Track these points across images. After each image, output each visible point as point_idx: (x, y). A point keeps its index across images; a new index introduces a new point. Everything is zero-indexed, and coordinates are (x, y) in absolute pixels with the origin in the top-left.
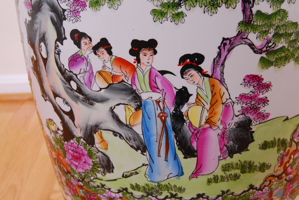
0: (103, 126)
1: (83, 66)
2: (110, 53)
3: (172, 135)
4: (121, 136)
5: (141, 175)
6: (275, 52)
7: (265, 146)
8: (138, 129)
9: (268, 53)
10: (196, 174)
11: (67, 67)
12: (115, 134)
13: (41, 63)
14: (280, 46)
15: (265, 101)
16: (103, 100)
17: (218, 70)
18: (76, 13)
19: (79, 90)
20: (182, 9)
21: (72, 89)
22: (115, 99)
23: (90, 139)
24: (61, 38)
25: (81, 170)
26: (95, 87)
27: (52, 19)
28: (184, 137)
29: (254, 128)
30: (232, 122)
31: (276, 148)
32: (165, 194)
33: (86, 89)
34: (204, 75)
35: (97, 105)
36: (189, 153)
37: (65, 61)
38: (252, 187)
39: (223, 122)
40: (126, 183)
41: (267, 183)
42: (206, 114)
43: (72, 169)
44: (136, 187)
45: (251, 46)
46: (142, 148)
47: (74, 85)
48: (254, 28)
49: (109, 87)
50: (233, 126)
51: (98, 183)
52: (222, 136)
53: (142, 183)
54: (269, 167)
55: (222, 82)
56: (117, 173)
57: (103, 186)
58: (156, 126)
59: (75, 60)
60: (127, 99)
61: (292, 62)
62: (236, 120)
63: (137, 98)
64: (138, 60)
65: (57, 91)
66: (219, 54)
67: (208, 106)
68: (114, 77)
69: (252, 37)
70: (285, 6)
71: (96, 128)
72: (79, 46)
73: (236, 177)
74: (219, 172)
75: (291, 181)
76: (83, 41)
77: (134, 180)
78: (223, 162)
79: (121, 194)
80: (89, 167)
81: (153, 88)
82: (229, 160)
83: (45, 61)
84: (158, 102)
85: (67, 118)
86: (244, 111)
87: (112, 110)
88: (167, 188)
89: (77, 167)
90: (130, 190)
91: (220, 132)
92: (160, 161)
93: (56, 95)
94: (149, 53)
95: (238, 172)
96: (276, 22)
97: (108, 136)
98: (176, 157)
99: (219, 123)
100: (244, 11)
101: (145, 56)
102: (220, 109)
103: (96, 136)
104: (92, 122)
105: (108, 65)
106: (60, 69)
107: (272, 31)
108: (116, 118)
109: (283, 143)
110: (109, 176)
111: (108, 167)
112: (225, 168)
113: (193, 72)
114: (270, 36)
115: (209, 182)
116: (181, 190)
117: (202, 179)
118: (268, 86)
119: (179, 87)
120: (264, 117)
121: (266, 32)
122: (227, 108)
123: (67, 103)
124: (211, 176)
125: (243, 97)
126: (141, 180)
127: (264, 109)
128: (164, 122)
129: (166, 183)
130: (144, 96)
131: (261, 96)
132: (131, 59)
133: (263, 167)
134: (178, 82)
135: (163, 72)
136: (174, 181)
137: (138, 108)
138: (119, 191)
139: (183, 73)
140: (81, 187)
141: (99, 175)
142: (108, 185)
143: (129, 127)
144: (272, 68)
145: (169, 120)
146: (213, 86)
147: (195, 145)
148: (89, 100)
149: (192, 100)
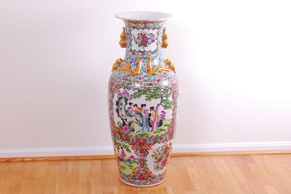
0: (133, 121)
1: (131, 109)
2: (137, 107)
3: (148, 122)
4: (137, 123)
5: (141, 132)
6: (167, 107)
7: (165, 125)
8: (141, 122)
9: (165, 107)
10: (152, 131)
11: (127, 110)
12: (136, 123)
13: (120, 109)
14: (167, 105)
15: (165, 116)
16: (134, 116)
17: (157, 110)
18: (131, 99)
19: (129, 114)
20: (151, 99)
21: (127, 114)
22: (137, 116)
23: (130, 125)
24: (126, 104)
25: (126, 133)
26: (133, 113)
27: (125, 100)
28: (150, 123)
29: (163, 121)
30: (159, 120)
31: (167, 126)
32: (145, 136)
33: (131, 114)
34: (154, 111)
35: (133, 117)
36: (151, 126)
37: (126, 108)
38: (162, 135)
39: (157, 120)
40: (137, 134)
41: (165, 134)
42: (154, 118)
43: (123, 133)
44: (139, 135)
45: (162, 105)
46: (141, 125)
47: (128, 113)
48: (163, 102)
49: (136, 113)
50: (159, 121)
51: (130, 135)
52: (157, 123)
53: (140, 134)
54: (166, 130)
55: (157, 112)
56: (135, 132)
57: (131, 135)
58: (145, 121)
59: (129, 108)
60: (139, 115)
61: (170, 109)
62: (160, 120)
63: (141, 115)
64: (142, 108)
65: (123, 115)
66: (157, 107)
67: (155, 117)
68: (137, 111)
69: (163, 104)
70: (168, 98)
71: (132, 122)
72: (130, 105)
73: (159, 132)
74: (156, 131)
75: (170, 135)
76: (131, 105)
77: (139, 133)
78: (157, 128)
79: (135, 137)
80: (128, 131)
81: (145, 113)
82: (158, 128)
83: (121, 109)
84: (145, 116)
85: (125, 121)
86: (161, 118)
87: (136, 118)
88: (146, 134)
89: (125, 132)
90: (138, 135)
91: (157, 122)
92: (145, 128)
93: (122, 116)
94: (144, 106)
95: (160, 131)
96: (167, 101)
97: (134, 124)
98: (148, 127)
99: (156, 120)
100: (161, 99)
101: (144, 107)
102: (157, 117)
103: (132, 124)
104: (131, 121)
105: (136, 109)
106: (125, 110)
107: (166, 103)
108: (137, 119)
109: (168, 125)
110: (133, 133)
111: (133, 130)
112: (158, 130)
113: (152, 110)
114: (166, 104)
115: (154, 133)
116: (149, 135)
117: (153, 132)
118: (165, 113)
119: (150, 113)
120: (165, 119)
121: (165, 103)
122: (158, 117)
123: (125, 117)
124: (155, 132)
125: (161, 115)
126: (140, 133)
127: (165, 118)
128: (146, 120)
129: (146, 133)
130: (143, 115)
131: (164, 115)
132: (141, 108)
133: (165, 130)
134: (149, 112)
135: (147, 110)
136: (147, 133)
137: (141, 117)
138: (135, 136)
139: (150, 110)
140: (125, 137)
141: (131, 133)
142: (133, 135)
143: (139, 121)
144: (166, 110)
145: (147, 119)
146: (156, 113)
147: (152, 125)
148: (131, 116)
149: (152, 115)
